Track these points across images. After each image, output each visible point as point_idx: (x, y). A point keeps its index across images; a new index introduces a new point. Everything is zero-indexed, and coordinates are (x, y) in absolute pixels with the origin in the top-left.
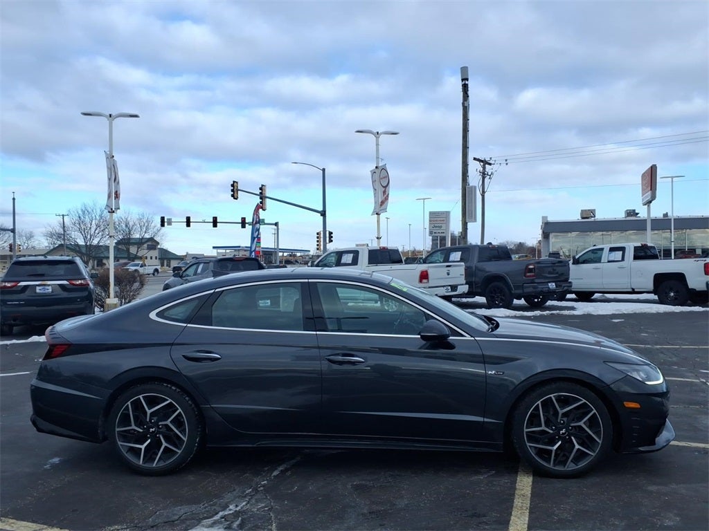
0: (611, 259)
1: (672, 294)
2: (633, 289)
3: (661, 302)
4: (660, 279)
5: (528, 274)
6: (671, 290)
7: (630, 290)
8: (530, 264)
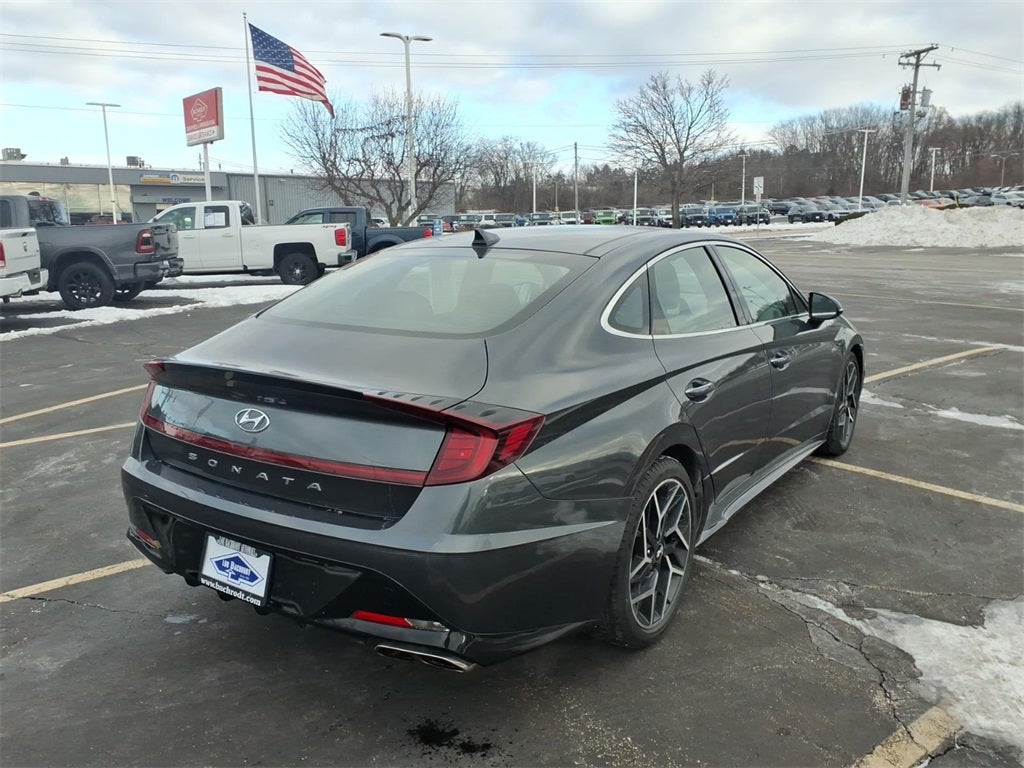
0: (209, 224)
1: (298, 271)
2: (245, 267)
3: (285, 282)
4: (282, 251)
5: (143, 247)
6: (297, 265)
7: (242, 268)
8: (145, 231)
